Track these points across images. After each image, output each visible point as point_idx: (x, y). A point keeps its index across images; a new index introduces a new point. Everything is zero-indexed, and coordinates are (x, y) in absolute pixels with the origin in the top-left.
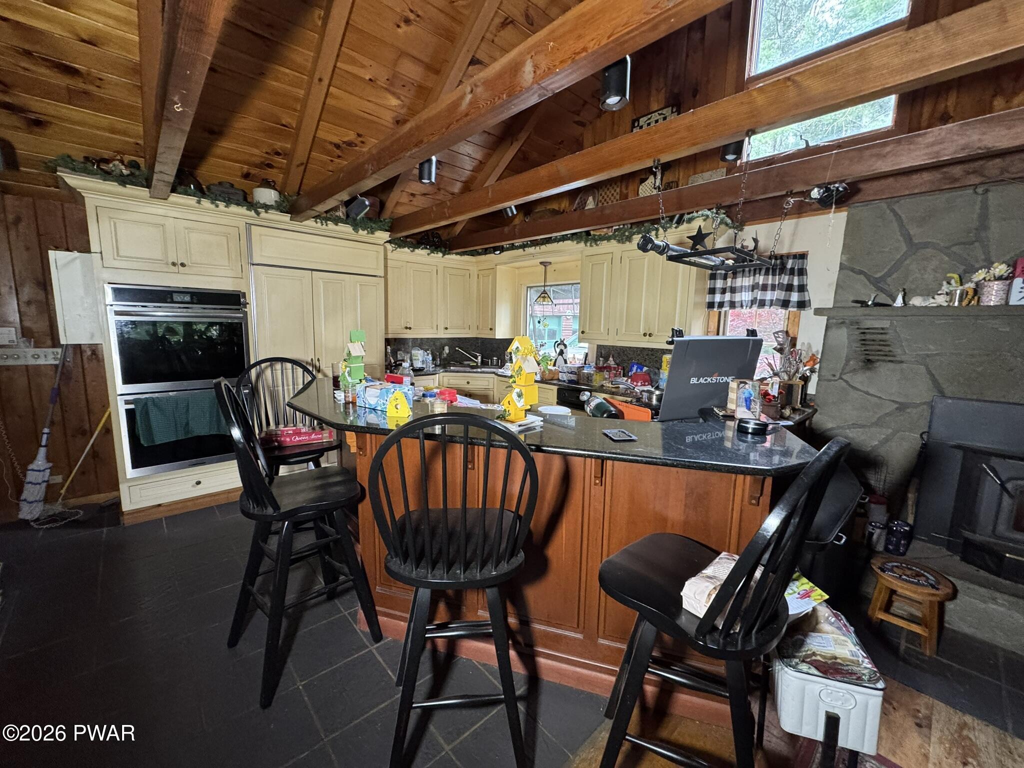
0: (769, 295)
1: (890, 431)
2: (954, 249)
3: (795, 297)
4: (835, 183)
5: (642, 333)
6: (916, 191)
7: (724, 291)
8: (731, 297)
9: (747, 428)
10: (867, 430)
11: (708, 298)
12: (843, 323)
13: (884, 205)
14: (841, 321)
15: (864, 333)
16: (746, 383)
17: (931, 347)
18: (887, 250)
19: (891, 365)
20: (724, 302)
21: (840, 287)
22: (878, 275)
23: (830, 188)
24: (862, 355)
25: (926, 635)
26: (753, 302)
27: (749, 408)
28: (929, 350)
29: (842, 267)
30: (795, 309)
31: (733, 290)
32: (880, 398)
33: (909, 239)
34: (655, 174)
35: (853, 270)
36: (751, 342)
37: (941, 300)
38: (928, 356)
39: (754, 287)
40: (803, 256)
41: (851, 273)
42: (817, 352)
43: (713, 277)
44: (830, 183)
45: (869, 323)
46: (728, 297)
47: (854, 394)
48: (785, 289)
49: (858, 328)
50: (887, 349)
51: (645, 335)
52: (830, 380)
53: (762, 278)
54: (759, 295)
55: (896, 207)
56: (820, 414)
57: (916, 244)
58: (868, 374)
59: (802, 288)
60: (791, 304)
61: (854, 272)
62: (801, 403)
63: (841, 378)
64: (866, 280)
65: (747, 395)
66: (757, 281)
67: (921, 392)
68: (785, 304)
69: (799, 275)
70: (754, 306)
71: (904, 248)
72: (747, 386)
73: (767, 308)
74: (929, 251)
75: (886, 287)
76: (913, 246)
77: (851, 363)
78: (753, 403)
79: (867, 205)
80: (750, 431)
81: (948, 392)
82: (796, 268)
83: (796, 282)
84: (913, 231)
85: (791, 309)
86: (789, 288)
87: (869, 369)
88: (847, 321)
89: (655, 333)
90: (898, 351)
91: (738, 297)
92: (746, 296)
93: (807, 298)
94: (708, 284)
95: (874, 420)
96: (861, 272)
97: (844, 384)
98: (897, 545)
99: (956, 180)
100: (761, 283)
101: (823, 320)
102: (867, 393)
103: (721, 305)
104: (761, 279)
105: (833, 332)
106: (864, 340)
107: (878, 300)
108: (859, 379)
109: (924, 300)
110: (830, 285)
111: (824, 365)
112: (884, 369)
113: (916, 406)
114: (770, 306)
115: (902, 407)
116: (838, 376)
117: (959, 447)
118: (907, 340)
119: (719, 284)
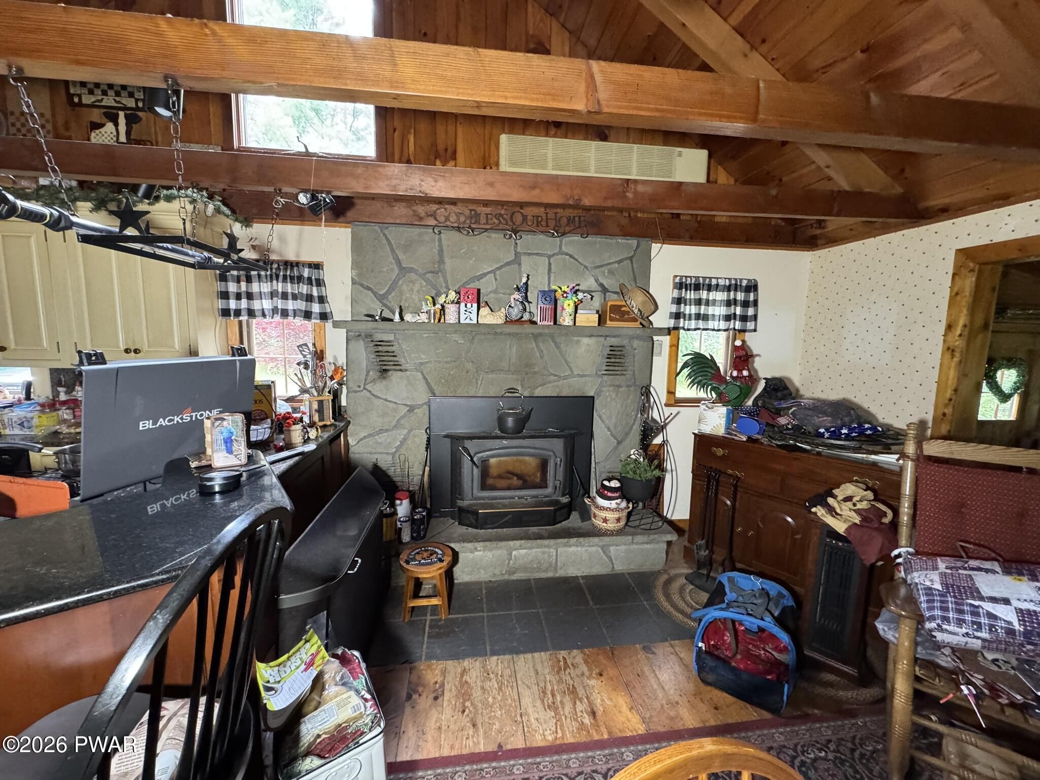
0: (291, 305)
1: (406, 431)
2: (428, 276)
3: (316, 308)
4: (322, 192)
5: (122, 348)
6: (398, 222)
7: (238, 297)
8: (248, 304)
9: (212, 487)
10: (390, 433)
11: (221, 304)
12: (359, 336)
13: (377, 228)
14: (357, 334)
15: (376, 345)
16: (223, 419)
17: (424, 357)
18: (385, 270)
19: (399, 373)
20: (240, 310)
21: (354, 301)
22: (382, 292)
23: (317, 197)
24: (378, 365)
25: (440, 603)
26: (275, 310)
27: (230, 451)
28: (422, 359)
29: (354, 282)
30: (318, 321)
31: (250, 296)
32: (395, 403)
33: (399, 262)
34: (115, 121)
35: (362, 285)
36: (238, 363)
37: (423, 318)
38: (422, 364)
39: (273, 294)
40: (317, 266)
41: (361, 288)
42: (343, 364)
43: (223, 278)
44: (318, 192)
45: (379, 336)
46: (244, 303)
47: (377, 402)
48: (305, 299)
49: (372, 341)
50: (395, 359)
51: (127, 351)
52: (356, 392)
53: (280, 284)
54: (280, 304)
55: (386, 232)
56: (353, 425)
57: (404, 268)
58: (384, 382)
59: (322, 300)
60: (313, 316)
61: (364, 288)
62: (333, 418)
63: (365, 389)
64: (372, 295)
65: (226, 434)
66: (275, 288)
67: (421, 395)
68: (308, 315)
69: (317, 286)
70: (275, 315)
71: (397, 271)
72: (225, 423)
73: (290, 318)
74: (413, 276)
75: (388, 304)
76: (404, 271)
77: (371, 373)
78: (235, 444)
79: (365, 226)
80: (217, 489)
81: (437, 393)
82: (313, 278)
83: (315, 293)
84: (401, 256)
85: (313, 321)
86: (309, 298)
87: (384, 378)
88: (363, 334)
89: (145, 347)
90: (402, 361)
91: (256, 305)
92: (267, 304)
93: (328, 310)
94: (219, 286)
95: (394, 423)
96: (368, 288)
97: (368, 394)
98: (419, 533)
99: (421, 219)
100: (280, 290)
101: (343, 332)
102: (386, 400)
103: (238, 313)
104: (280, 287)
105: (353, 344)
106: (378, 352)
107: (384, 315)
108: (378, 388)
109: (413, 317)
110: (346, 298)
111: (349, 376)
112: (395, 376)
113: (420, 406)
114: (294, 317)
115: (411, 409)
116: (362, 388)
117: (446, 436)
118: (407, 351)
119: (232, 287)
